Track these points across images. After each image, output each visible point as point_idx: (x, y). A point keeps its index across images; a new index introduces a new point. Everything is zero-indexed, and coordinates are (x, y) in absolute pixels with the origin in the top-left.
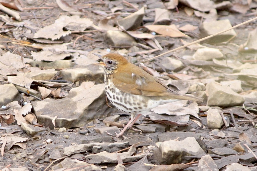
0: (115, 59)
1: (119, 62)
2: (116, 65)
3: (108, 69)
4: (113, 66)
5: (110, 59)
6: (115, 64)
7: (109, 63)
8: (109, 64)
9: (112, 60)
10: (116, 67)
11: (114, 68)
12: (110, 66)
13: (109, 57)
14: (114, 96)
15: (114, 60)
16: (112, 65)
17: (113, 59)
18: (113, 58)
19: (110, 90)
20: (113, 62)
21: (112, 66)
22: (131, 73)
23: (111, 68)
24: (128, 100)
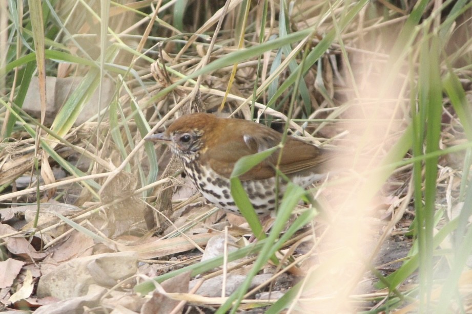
0: (192, 128)
1: (202, 131)
2: (201, 139)
3: (188, 153)
4: (195, 143)
5: (184, 132)
6: (196, 138)
7: (184, 140)
8: (186, 143)
9: (187, 132)
10: (202, 144)
11: (198, 147)
12: (188, 146)
13: (179, 128)
14: (225, 192)
15: (192, 131)
16: (191, 143)
17: (188, 130)
18: (187, 127)
19: (214, 183)
20: (191, 136)
21: (193, 145)
22: (242, 137)
23: (192, 148)
24: (255, 190)
